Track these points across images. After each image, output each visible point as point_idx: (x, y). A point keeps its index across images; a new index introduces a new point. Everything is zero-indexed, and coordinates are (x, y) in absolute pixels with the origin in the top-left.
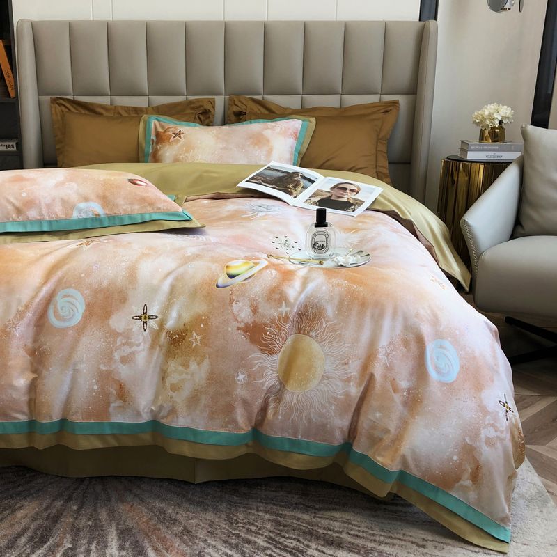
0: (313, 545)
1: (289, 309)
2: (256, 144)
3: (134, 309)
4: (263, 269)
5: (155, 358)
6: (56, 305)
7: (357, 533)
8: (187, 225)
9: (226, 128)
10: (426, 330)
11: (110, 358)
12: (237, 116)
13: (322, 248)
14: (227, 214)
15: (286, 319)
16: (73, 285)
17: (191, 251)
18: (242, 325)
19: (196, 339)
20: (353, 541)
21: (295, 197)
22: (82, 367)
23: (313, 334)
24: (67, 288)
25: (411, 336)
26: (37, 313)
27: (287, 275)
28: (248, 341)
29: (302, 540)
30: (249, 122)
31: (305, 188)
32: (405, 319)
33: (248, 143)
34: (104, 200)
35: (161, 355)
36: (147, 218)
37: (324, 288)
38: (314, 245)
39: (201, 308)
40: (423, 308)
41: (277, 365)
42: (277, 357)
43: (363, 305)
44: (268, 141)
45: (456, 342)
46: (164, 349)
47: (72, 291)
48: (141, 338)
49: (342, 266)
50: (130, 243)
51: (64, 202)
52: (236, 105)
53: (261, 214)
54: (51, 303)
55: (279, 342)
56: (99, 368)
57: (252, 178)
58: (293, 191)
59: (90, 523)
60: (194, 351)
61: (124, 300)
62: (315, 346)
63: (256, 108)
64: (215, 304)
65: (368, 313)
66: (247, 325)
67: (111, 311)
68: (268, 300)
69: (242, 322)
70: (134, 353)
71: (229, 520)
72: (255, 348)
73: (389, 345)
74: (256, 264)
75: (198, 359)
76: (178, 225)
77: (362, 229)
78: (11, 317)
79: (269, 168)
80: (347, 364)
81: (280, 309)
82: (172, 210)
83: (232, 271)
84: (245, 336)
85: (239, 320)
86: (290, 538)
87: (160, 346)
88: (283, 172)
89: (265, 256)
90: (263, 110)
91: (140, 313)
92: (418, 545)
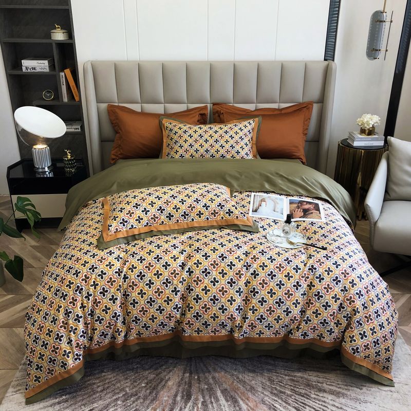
0: (312, 392)
7: (330, 383)
20: (331, 388)
29: (306, 389)
59: (206, 387)
71: (270, 380)
86: (301, 389)
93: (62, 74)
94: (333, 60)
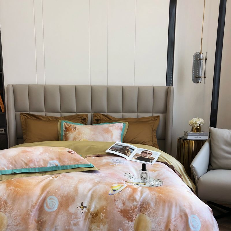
1: (137, 204)
2: (106, 133)
3: (78, 204)
4: (125, 188)
5: (86, 223)
6: (47, 203)
8: (92, 169)
9: (94, 126)
10: (188, 211)
11: (69, 224)
12: (96, 121)
13: (144, 178)
14: (104, 163)
15: (136, 207)
16: (53, 194)
17: (97, 180)
18: (120, 210)
19: (102, 216)
21: (128, 156)
22: (58, 227)
23: (146, 213)
24: (51, 195)
25: (183, 214)
26: (39, 206)
27: (135, 190)
28: (122, 216)
30: (102, 124)
31: (131, 152)
32: (180, 207)
33: (103, 132)
34: (60, 159)
35: (89, 222)
36: (77, 167)
37: (149, 195)
38: (142, 177)
39: (103, 203)
40: (186, 203)
41: (133, 226)
42: (133, 223)
43: (164, 202)
44: (111, 131)
45: (199, 215)
46: (90, 220)
47: (53, 197)
48: (81, 215)
49: (153, 186)
50: (73, 177)
51: (44, 160)
52: (97, 117)
53: (117, 164)
54: (45, 202)
55: (134, 217)
56: (65, 228)
57: (111, 149)
58: (127, 154)
60: (102, 221)
61: (74, 200)
62: (148, 218)
63: (104, 118)
64: (109, 202)
65: (166, 205)
66: (121, 210)
67: (69, 205)
68: (129, 200)
69: (120, 209)
70: (78, 222)
72: (125, 219)
73: (175, 217)
74: (123, 186)
75: (103, 224)
76: (89, 169)
77: (157, 170)
78: (30, 208)
79: (116, 144)
80: (160, 225)
81: (133, 204)
82: (86, 163)
83: (114, 189)
84: (121, 215)
85: (118, 208)
87: (88, 219)
88: (122, 146)
89: (124, 182)
90: (107, 119)
91: (80, 205)
94: (172, 85)
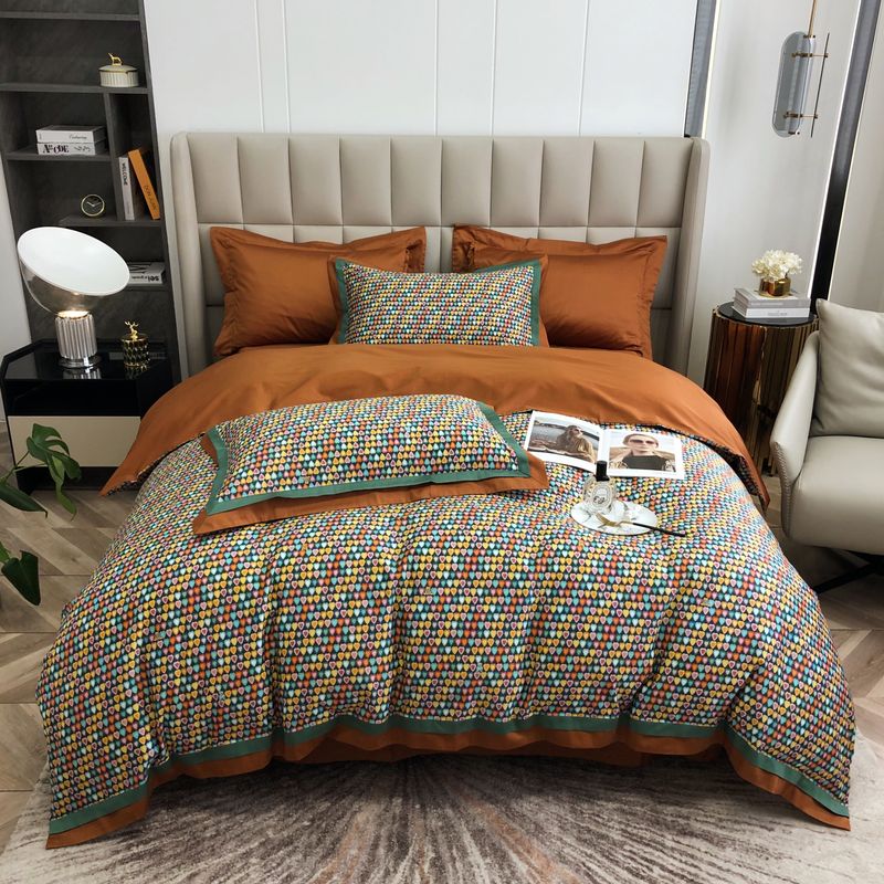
0: (666, 835)
7: (704, 819)
20: (705, 827)
29: (653, 829)
92: (766, 828)
93: (124, 161)
